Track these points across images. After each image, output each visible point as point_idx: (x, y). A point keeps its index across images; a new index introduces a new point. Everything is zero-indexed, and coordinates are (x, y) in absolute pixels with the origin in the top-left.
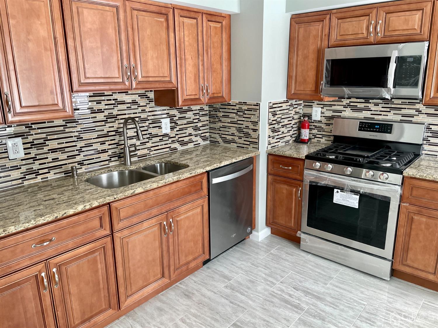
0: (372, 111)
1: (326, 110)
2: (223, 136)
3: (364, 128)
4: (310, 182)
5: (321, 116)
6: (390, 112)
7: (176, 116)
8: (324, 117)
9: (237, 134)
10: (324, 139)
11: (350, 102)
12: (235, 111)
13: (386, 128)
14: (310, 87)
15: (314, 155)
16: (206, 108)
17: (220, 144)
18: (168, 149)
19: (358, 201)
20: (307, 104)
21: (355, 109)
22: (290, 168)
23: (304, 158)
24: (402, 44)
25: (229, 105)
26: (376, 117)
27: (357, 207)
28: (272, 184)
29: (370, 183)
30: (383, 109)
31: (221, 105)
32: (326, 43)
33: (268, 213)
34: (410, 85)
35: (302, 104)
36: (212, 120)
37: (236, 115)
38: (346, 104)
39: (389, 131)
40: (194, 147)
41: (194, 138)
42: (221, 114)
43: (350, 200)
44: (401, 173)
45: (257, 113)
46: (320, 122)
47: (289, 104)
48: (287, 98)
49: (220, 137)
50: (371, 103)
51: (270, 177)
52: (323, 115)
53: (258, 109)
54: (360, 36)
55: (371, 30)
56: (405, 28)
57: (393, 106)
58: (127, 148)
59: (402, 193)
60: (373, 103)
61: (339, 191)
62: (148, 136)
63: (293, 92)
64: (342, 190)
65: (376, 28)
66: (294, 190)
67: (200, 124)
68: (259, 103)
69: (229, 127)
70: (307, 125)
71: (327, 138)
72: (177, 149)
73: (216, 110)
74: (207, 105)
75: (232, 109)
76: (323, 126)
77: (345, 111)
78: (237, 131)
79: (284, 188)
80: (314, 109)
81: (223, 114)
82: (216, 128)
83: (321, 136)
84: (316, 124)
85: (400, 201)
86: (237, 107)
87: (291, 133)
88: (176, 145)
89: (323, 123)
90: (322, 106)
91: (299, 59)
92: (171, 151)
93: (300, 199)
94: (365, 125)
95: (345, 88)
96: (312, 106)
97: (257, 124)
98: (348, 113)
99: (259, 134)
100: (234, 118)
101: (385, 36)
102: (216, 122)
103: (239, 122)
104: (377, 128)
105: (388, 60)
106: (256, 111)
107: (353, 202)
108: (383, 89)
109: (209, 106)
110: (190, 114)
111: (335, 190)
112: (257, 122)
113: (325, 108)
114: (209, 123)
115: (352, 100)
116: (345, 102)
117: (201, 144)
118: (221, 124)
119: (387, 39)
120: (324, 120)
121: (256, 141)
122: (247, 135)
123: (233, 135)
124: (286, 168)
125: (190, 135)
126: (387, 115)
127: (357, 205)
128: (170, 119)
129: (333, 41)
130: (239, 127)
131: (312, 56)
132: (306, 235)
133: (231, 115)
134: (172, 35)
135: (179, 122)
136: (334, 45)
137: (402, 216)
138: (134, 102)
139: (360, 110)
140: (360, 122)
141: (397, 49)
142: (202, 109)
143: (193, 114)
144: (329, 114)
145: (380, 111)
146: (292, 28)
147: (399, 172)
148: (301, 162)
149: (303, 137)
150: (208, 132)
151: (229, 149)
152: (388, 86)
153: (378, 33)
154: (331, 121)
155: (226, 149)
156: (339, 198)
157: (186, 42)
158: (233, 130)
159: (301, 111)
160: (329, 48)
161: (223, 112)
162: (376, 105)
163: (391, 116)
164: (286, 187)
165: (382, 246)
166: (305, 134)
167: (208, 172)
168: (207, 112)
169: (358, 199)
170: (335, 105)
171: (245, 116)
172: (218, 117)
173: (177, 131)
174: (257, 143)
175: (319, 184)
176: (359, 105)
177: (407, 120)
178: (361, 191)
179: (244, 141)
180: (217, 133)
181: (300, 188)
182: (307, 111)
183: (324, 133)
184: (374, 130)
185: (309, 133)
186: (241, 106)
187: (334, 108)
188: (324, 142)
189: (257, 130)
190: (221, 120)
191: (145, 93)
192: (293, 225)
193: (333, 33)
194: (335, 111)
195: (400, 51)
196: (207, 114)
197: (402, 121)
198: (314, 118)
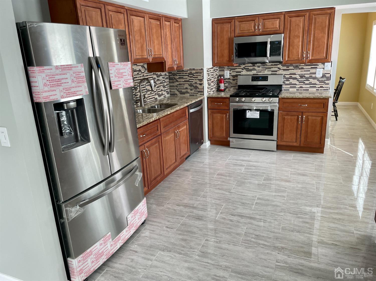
0: (257, 70)
1: (232, 72)
2: (179, 90)
3: (254, 79)
4: (233, 109)
5: (230, 76)
6: (266, 70)
7: (155, 79)
8: (231, 76)
9: (189, 87)
10: (232, 88)
11: (245, 66)
12: (188, 74)
13: (265, 78)
14: (226, 58)
15: (234, 95)
16: (167, 74)
17: (178, 95)
18: (153, 99)
19: (259, 115)
20: (221, 69)
21: (248, 70)
22: (222, 104)
23: (229, 97)
24: (272, 35)
25: (183, 71)
26: (259, 73)
27: (259, 118)
28: (211, 114)
29: (264, 104)
30: (262, 69)
31: (177, 71)
32: (233, 34)
33: (209, 132)
34: (277, 55)
35: (218, 69)
36: (171, 81)
37: (188, 77)
38: (243, 67)
39: (267, 80)
40: (164, 98)
41: (164, 93)
42: (178, 77)
43: (255, 115)
44: (278, 97)
45: (202, 75)
46: (229, 79)
47: (213, 69)
48: (213, 66)
49: (178, 91)
50: (256, 66)
51: (209, 111)
52: (231, 75)
53: (202, 72)
54: (251, 31)
55: (257, 28)
56: (272, 27)
57: (267, 67)
58: (142, 96)
59: (279, 106)
60: (257, 66)
61: (249, 111)
62: (146, 90)
63: (216, 62)
64: (250, 110)
65: (258, 27)
66: (224, 115)
67: (165, 84)
68: (203, 68)
69: (184, 84)
70: (223, 81)
71: (233, 88)
72: (157, 99)
73: (174, 75)
74: (167, 72)
75: (185, 73)
76: (231, 81)
77: (243, 71)
78: (189, 86)
79: (218, 116)
80: (225, 72)
81: (179, 77)
82: (174, 86)
83: (230, 87)
84: (227, 80)
85: (278, 111)
86: (189, 72)
87: (215, 86)
88: (157, 97)
89: (231, 79)
90: (230, 70)
91: (218, 43)
92: (155, 100)
93: (228, 120)
94: (255, 78)
95: (246, 58)
96: (224, 70)
97: (202, 81)
98: (244, 72)
99: (204, 86)
100: (187, 79)
101: (263, 31)
102: (175, 82)
103: (190, 81)
104: (261, 79)
105: (266, 43)
106: (201, 73)
107: (257, 115)
108: (265, 58)
109: (169, 72)
110: (161, 78)
111: (247, 111)
112: (202, 80)
113: (232, 71)
114: (169, 83)
115: (246, 65)
116: (243, 66)
117: (166, 96)
118: (178, 83)
119: (265, 33)
120: (231, 78)
121: (202, 90)
122: (196, 87)
123: (186, 88)
124: (219, 104)
125: (162, 90)
126: (264, 72)
127: (259, 116)
128: (154, 81)
129: (237, 33)
130: (190, 84)
131: (226, 42)
132: (233, 139)
133: (185, 77)
134: (162, 31)
135: (157, 82)
136: (237, 36)
137: (280, 118)
138: (140, 71)
139: (251, 70)
140: (252, 77)
141: (270, 37)
142: (165, 75)
143: (163, 78)
144: (235, 74)
145: (261, 70)
146: (213, 26)
147: (277, 96)
148: (228, 100)
149: (221, 88)
150: (169, 89)
151: (184, 98)
152: (267, 56)
153: (260, 30)
154: (236, 78)
155: (182, 99)
156: (249, 114)
157: (167, 35)
158: (186, 86)
159: (218, 74)
160: (235, 37)
161: (179, 76)
162: (259, 67)
163: (266, 72)
164: (219, 115)
165: (272, 134)
166: (222, 86)
167: (188, 106)
168: (168, 77)
169: (259, 113)
170: (237, 69)
171: (193, 76)
172: (176, 79)
173: (157, 88)
174: (203, 91)
175: (239, 109)
176: (250, 68)
177: (274, 73)
178: (261, 109)
179: (194, 91)
180: (176, 89)
181: (228, 114)
182: (221, 73)
183: (232, 85)
184: (259, 80)
185: (224, 86)
186: (191, 71)
187: (236, 70)
188: (232, 91)
189: (202, 84)
190: (178, 81)
191: (143, 65)
192: (224, 135)
193: (237, 29)
194: (237, 72)
195: (271, 38)
196: (168, 78)
197: (272, 74)
198: (226, 77)
